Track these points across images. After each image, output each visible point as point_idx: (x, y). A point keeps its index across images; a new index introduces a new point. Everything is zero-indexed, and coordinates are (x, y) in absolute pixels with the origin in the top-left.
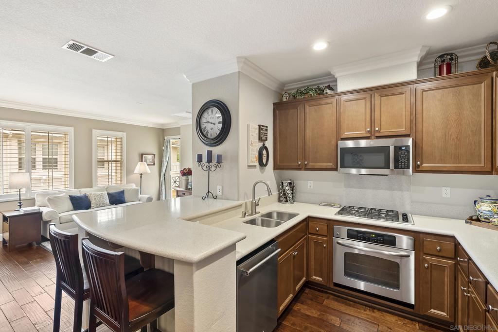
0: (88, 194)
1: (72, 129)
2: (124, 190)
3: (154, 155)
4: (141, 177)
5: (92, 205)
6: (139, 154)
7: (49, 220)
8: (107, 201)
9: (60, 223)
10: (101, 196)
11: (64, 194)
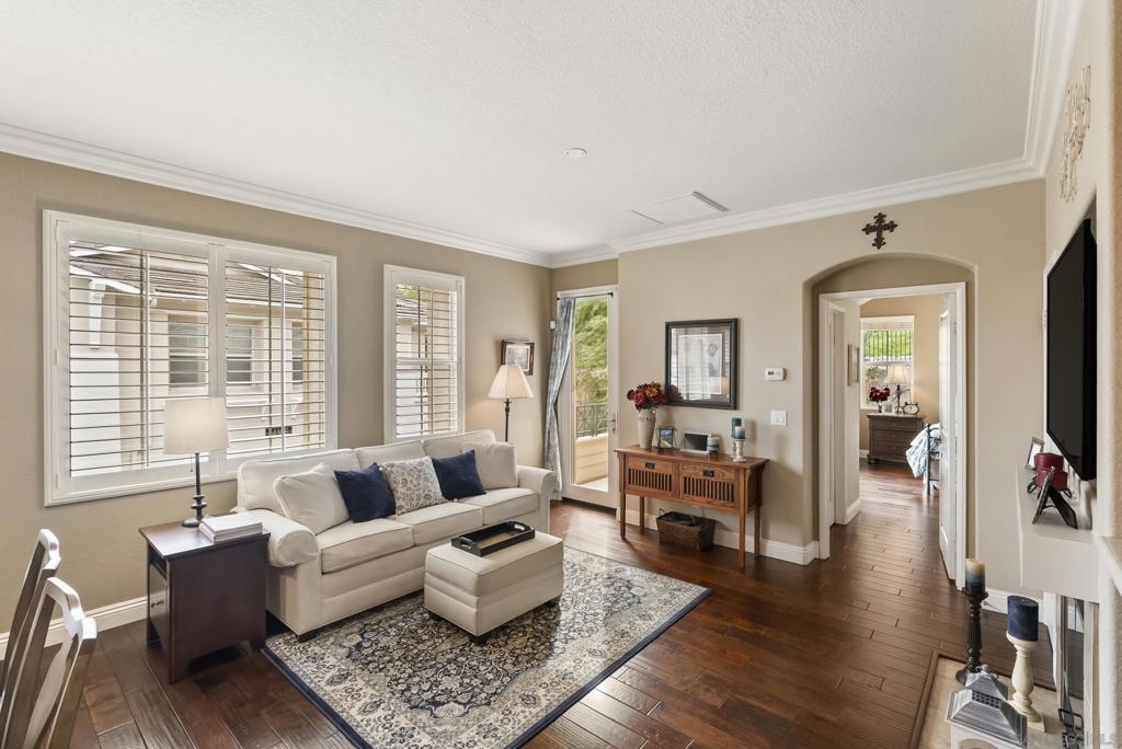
0: (382, 464)
1: (334, 260)
2: (473, 451)
3: (532, 345)
4: (507, 410)
5: (398, 503)
6: (497, 343)
7: (292, 563)
8: (435, 487)
9: (323, 573)
10: (418, 471)
11: (320, 466)
